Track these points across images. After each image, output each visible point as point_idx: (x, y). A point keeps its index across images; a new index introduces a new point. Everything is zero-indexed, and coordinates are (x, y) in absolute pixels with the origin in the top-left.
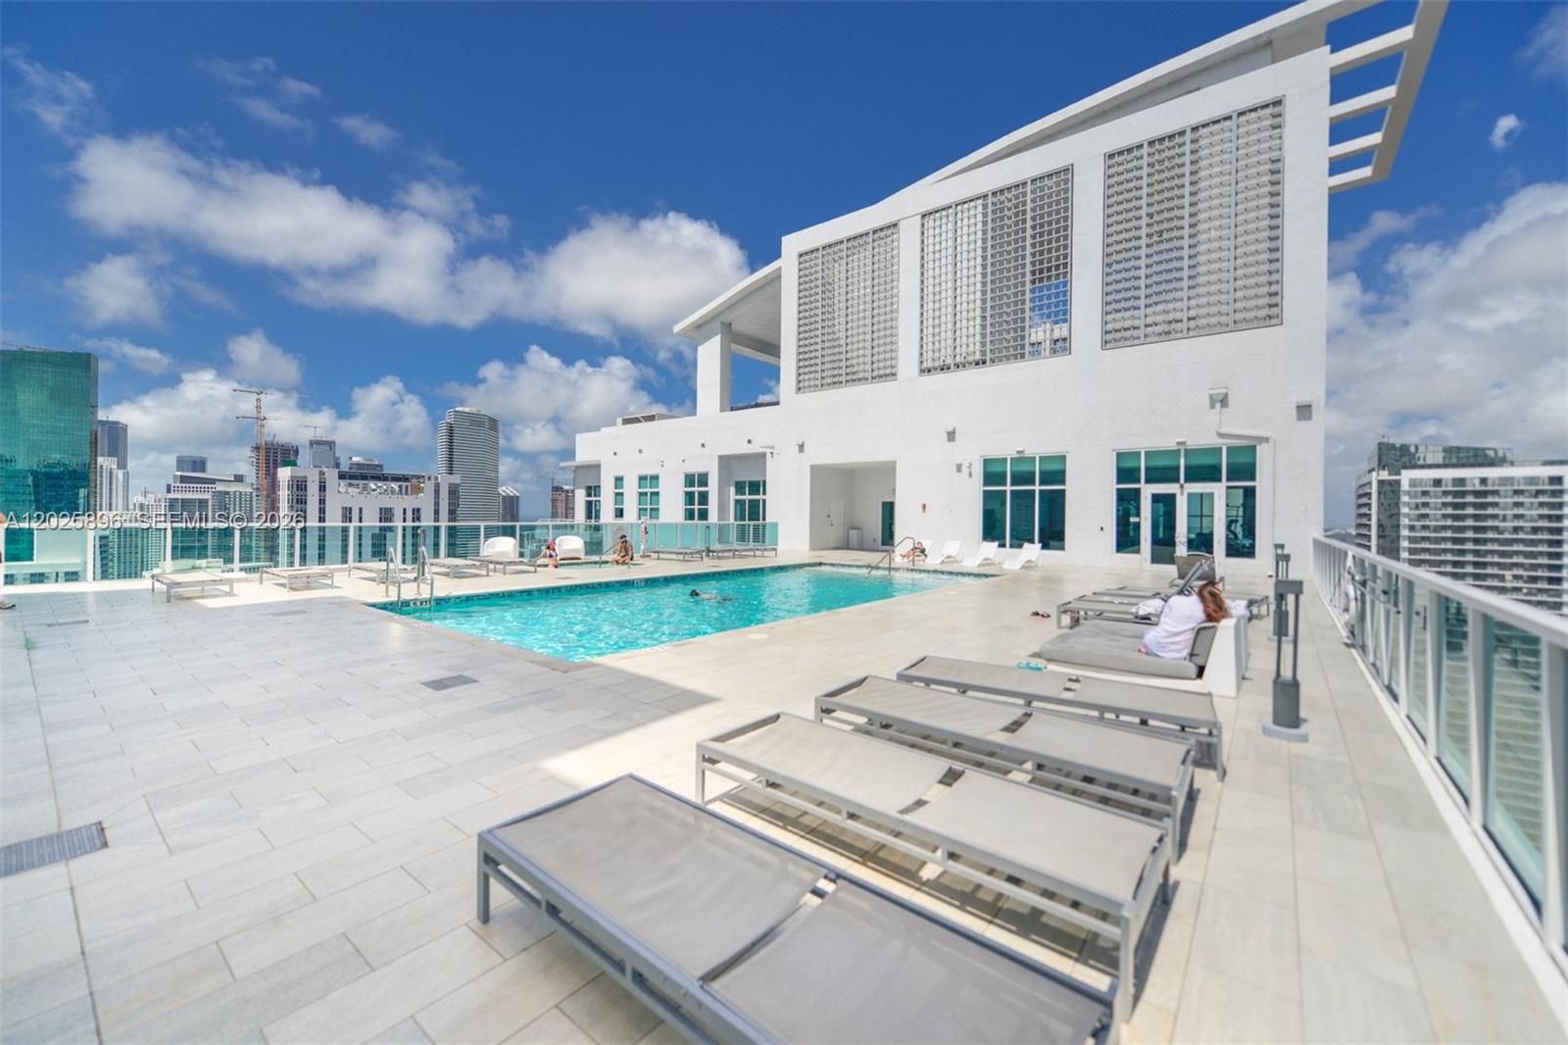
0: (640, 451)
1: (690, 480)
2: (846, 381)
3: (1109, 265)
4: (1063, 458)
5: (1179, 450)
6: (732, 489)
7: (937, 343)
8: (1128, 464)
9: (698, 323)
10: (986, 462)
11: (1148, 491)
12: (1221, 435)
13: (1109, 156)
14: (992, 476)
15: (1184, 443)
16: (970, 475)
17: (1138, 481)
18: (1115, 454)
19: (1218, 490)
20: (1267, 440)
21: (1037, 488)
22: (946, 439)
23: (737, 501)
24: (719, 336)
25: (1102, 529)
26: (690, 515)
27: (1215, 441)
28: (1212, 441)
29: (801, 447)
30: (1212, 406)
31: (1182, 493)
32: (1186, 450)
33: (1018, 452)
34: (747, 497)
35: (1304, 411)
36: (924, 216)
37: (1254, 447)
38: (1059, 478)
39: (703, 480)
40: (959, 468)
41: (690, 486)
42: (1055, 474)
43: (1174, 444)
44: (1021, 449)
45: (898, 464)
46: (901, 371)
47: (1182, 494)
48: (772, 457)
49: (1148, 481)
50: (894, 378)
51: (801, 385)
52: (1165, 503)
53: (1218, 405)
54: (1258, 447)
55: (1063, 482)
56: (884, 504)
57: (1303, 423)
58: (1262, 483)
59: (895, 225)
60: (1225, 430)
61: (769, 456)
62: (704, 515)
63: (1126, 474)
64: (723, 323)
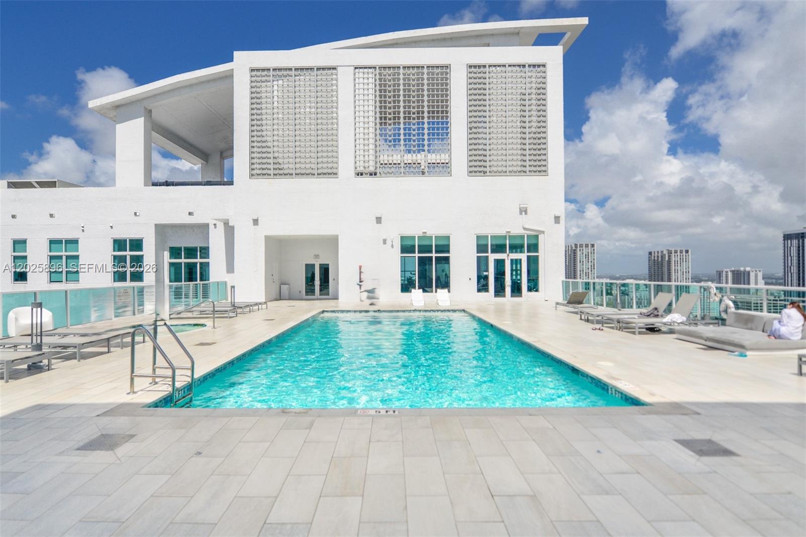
0: (51, 216)
1: (119, 244)
2: (296, 174)
3: (471, 129)
4: (449, 237)
5: (506, 236)
6: (167, 254)
7: (366, 156)
8: (482, 242)
9: (118, 104)
10: (402, 238)
11: (492, 257)
12: (525, 229)
13: (469, 66)
14: (406, 248)
15: (509, 232)
16: (392, 246)
17: (487, 252)
18: (476, 236)
19: (523, 257)
20: (543, 232)
21: (434, 255)
22: (375, 221)
23: (171, 264)
24: (143, 118)
25: (470, 279)
26: (120, 277)
27: (522, 232)
28: (520, 232)
29: (256, 222)
30: (521, 213)
31: (507, 257)
32: (509, 236)
33: (424, 233)
34: (183, 260)
35: (557, 219)
36: (356, 68)
37: (538, 236)
38: (445, 249)
39: (137, 244)
40: (385, 242)
41: (119, 250)
42: (444, 248)
43: (505, 232)
44: (425, 231)
45: (339, 237)
46: (341, 172)
47: (508, 259)
48: (215, 227)
49: (492, 252)
50: (335, 176)
51: (254, 172)
52: (500, 264)
53: (524, 213)
54: (540, 236)
55: (448, 252)
56: (307, 265)
57: (557, 225)
58: (541, 254)
59: (334, 69)
60: (527, 226)
61: (211, 227)
62: (137, 277)
63: (481, 248)
64: (146, 109)
